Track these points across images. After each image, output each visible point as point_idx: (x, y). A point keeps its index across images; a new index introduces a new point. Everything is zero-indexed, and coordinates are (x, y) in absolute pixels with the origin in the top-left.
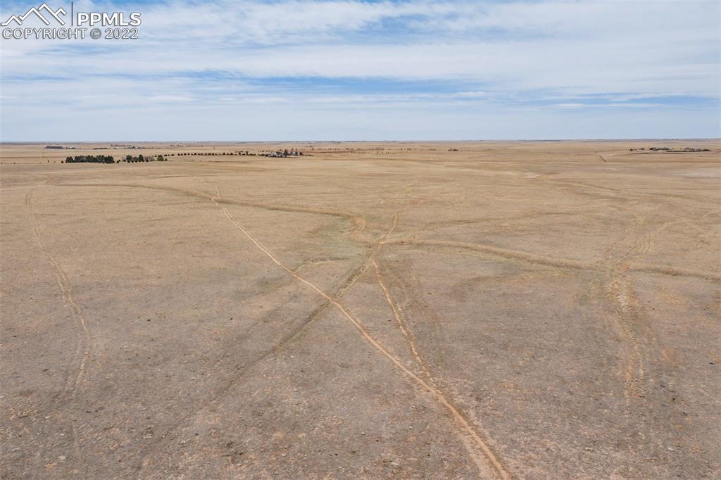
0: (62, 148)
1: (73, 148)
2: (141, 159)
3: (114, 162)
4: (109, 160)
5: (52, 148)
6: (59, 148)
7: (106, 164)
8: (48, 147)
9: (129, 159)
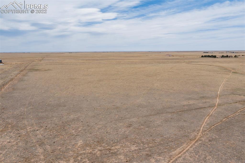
0: (208, 53)
1: (212, 53)
2: (227, 56)
3: (216, 57)
4: (215, 57)
5: (205, 53)
6: (207, 53)
7: (213, 58)
8: (204, 52)
9: (223, 57)
